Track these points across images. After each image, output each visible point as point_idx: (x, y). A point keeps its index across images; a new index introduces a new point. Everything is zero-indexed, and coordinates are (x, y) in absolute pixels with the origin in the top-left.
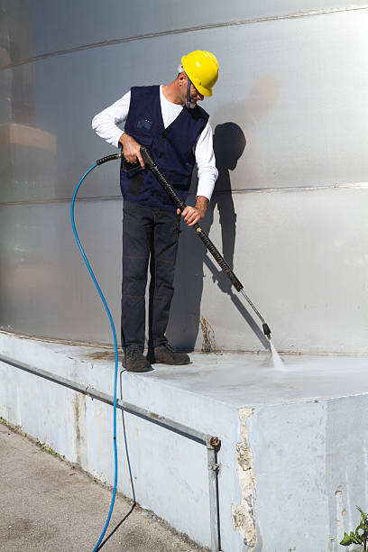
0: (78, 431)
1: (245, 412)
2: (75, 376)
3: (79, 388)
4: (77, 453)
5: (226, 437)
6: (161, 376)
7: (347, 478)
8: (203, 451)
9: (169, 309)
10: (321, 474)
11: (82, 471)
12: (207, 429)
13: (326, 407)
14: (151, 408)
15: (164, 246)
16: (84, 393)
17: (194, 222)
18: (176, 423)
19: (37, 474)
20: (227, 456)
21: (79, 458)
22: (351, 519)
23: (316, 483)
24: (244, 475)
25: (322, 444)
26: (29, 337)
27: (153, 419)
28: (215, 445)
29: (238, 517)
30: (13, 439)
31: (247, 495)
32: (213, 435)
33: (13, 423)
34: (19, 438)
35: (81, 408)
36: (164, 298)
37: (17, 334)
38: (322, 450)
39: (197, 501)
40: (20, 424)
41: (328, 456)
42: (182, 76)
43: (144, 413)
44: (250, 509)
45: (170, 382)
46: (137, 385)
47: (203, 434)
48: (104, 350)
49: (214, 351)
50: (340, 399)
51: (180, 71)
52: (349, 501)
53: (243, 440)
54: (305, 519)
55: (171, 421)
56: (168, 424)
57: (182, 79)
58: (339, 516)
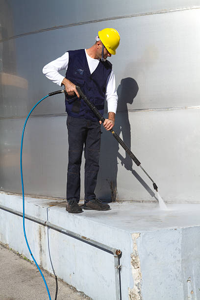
0: (41, 247)
1: (135, 235)
2: (39, 215)
3: (42, 222)
4: (41, 259)
5: (125, 249)
6: (87, 215)
7: (193, 273)
8: (112, 258)
9: (96, 179)
10: (178, 271)
11: (43, 270)
12: (114, 245)
13: (181, 232)
14: (82, 234)
15: (94, 141)
16: (44, 225)
17: (111, 128)
18: (97, 242)
19: (18, 272)
20: (125, 261)
21: (41, 262)
22: (196, 296)
23: (176, 276)
24: (135, 272)
25: (179, 253)
26: (13, 193)
27: (84, 240)
28: (119, 255)
29: (132, 295)
30: (4, 252)
31: (137, 283)
32: (117, 249)
33: (4, 242)
34: (8, 251)
35: (43, 233)
36: (94, 172)
37: (6, 192)
38: (179, 256)
39: (109, 286)
40: (8, 243)
41: (182, 260)
42: (99, 43)
43: (78, 236)
44: (139, 291)
45: (92, 218)
46: (74, 221)
47: (111, 248)
48: (55, 201)
49: (118, 201)
50: (189, 228)
51: (98, 40)
52: (195, 286)
53: (134, 252)
54: (170, 297)
55: (93, 241)
56: (92, 242)
57: (99, 45)
58: (189, 295)
